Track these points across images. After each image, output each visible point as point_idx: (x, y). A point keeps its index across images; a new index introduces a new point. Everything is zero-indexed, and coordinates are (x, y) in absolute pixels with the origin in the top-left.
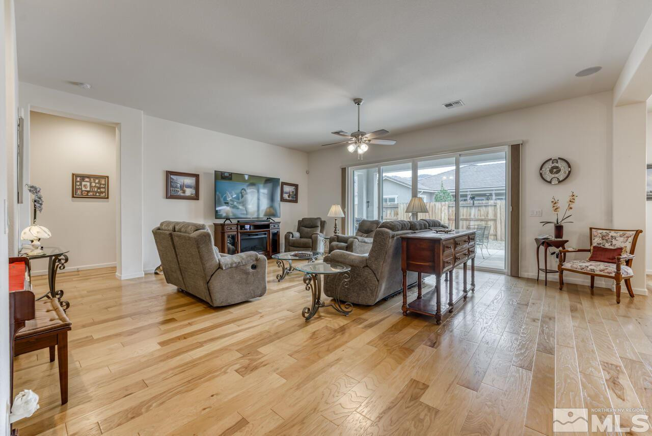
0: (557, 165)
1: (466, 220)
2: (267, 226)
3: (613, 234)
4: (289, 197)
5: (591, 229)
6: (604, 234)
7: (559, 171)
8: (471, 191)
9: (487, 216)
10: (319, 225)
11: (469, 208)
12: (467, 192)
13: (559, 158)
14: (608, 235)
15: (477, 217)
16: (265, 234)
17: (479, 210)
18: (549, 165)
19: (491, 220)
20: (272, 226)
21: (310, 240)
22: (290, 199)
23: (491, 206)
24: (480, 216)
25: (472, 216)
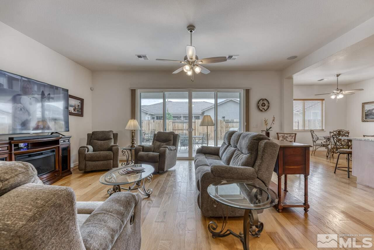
0: (264, 102)
2: (57, 142)
3: (286, 135)
4: (74, 110)
5: (277, 133)
6: (283, 136)
7: (265, 106)
8: (183, 115)
10: (112, 138)
11: (179, 123)
12: (181, 115)
13: (266, 99)
14: (284, 136)
16: (53, 151)
18: (261, 102)
20: (61, 142)
21: (110, 153)
22: (76, 112)
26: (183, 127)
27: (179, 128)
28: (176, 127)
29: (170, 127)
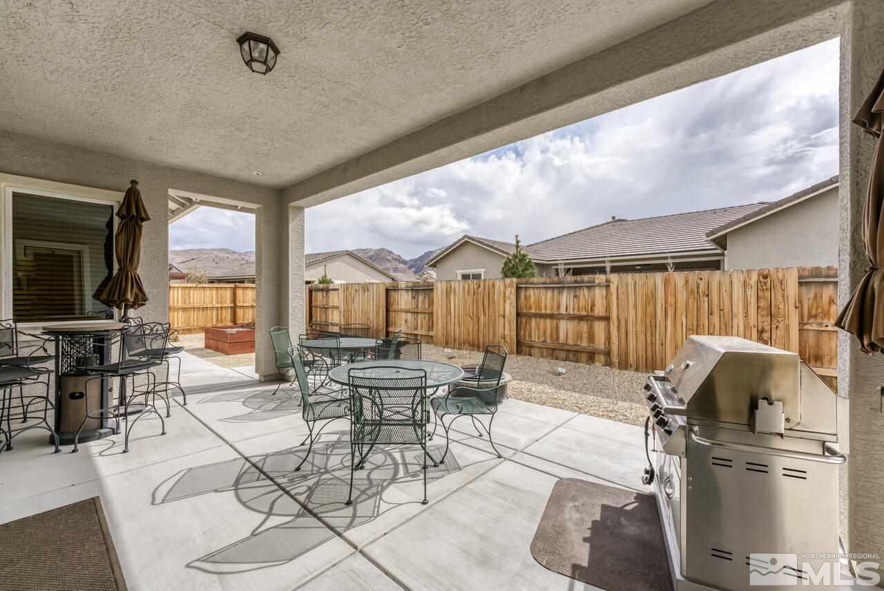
1: (551, 316)
9: (592, 310)
11: (543, 291)
15: (571, 313)
17: (575, 296)
19: (601, 318)
23: (599, 285)
24: (578, 310)
25: (563, 311)
26: (559, 307)
27: (543, 312)
28: (530, 308)
29: (507, 305)
